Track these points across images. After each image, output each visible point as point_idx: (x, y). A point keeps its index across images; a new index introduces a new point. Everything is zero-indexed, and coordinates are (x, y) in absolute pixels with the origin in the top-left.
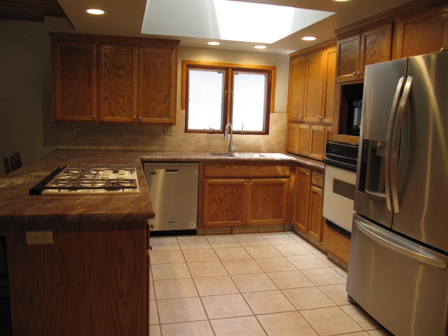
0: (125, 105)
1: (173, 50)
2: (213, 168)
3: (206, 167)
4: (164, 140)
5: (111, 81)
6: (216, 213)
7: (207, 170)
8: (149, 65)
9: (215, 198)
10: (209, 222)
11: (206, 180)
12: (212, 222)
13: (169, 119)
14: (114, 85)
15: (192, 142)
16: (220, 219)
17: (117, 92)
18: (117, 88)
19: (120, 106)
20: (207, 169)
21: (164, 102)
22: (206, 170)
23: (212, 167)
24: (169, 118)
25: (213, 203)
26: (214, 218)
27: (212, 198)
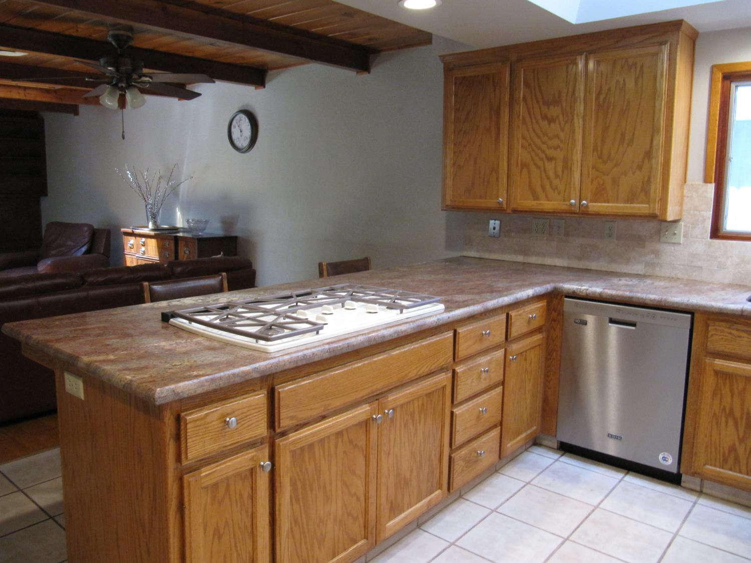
0: (557, 176)
1: (663, 47)
2: (730, 333)
3: (710, 328)
4: (657, 253)
5: (534, 130)
6: (733, 449)
7: (712, 335)
8: (609, 90)
9: (731, 410)
10: (711, 465)
11: (708, 360)
12: (718, 469)
13: (647, 205)
14: (539, 137)
15: (729, 262)
16: (744, 469)
17: (544, 152)
18: (544, 143)
19: (548, 178)
20: (713, 332)
21: (640, 167)
22: (710, 334)
23: (729, 331)
24: (648, 203)
25: (727, 422)
26: (725, 460)
27: (724, 408)
